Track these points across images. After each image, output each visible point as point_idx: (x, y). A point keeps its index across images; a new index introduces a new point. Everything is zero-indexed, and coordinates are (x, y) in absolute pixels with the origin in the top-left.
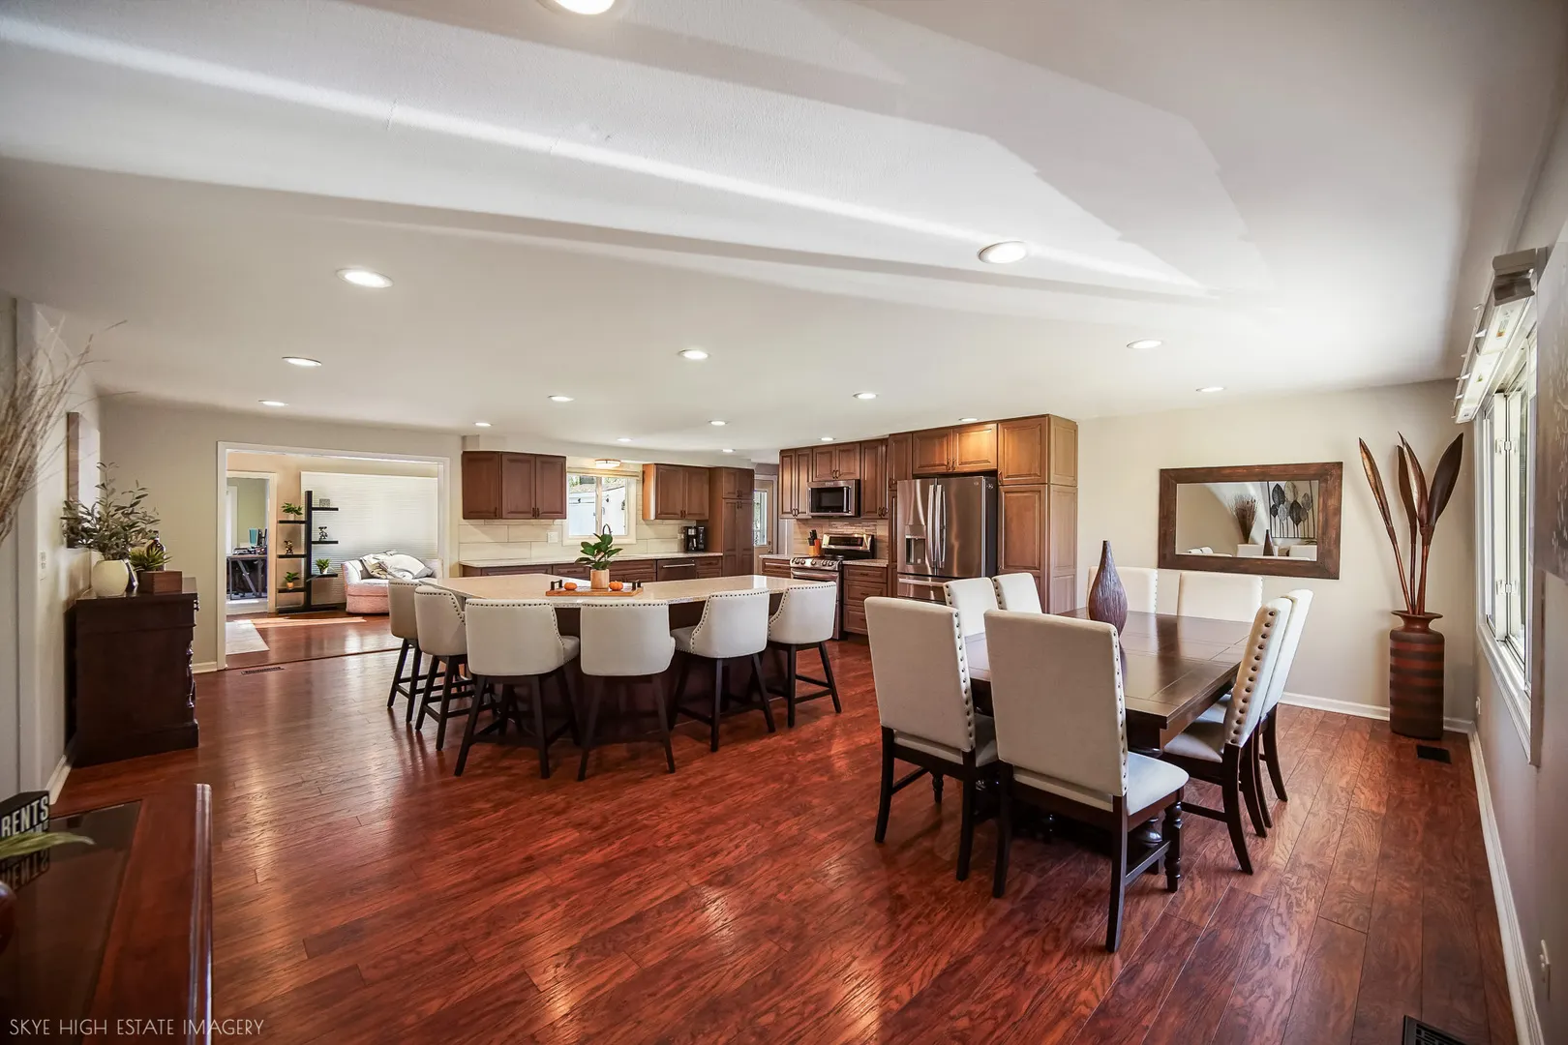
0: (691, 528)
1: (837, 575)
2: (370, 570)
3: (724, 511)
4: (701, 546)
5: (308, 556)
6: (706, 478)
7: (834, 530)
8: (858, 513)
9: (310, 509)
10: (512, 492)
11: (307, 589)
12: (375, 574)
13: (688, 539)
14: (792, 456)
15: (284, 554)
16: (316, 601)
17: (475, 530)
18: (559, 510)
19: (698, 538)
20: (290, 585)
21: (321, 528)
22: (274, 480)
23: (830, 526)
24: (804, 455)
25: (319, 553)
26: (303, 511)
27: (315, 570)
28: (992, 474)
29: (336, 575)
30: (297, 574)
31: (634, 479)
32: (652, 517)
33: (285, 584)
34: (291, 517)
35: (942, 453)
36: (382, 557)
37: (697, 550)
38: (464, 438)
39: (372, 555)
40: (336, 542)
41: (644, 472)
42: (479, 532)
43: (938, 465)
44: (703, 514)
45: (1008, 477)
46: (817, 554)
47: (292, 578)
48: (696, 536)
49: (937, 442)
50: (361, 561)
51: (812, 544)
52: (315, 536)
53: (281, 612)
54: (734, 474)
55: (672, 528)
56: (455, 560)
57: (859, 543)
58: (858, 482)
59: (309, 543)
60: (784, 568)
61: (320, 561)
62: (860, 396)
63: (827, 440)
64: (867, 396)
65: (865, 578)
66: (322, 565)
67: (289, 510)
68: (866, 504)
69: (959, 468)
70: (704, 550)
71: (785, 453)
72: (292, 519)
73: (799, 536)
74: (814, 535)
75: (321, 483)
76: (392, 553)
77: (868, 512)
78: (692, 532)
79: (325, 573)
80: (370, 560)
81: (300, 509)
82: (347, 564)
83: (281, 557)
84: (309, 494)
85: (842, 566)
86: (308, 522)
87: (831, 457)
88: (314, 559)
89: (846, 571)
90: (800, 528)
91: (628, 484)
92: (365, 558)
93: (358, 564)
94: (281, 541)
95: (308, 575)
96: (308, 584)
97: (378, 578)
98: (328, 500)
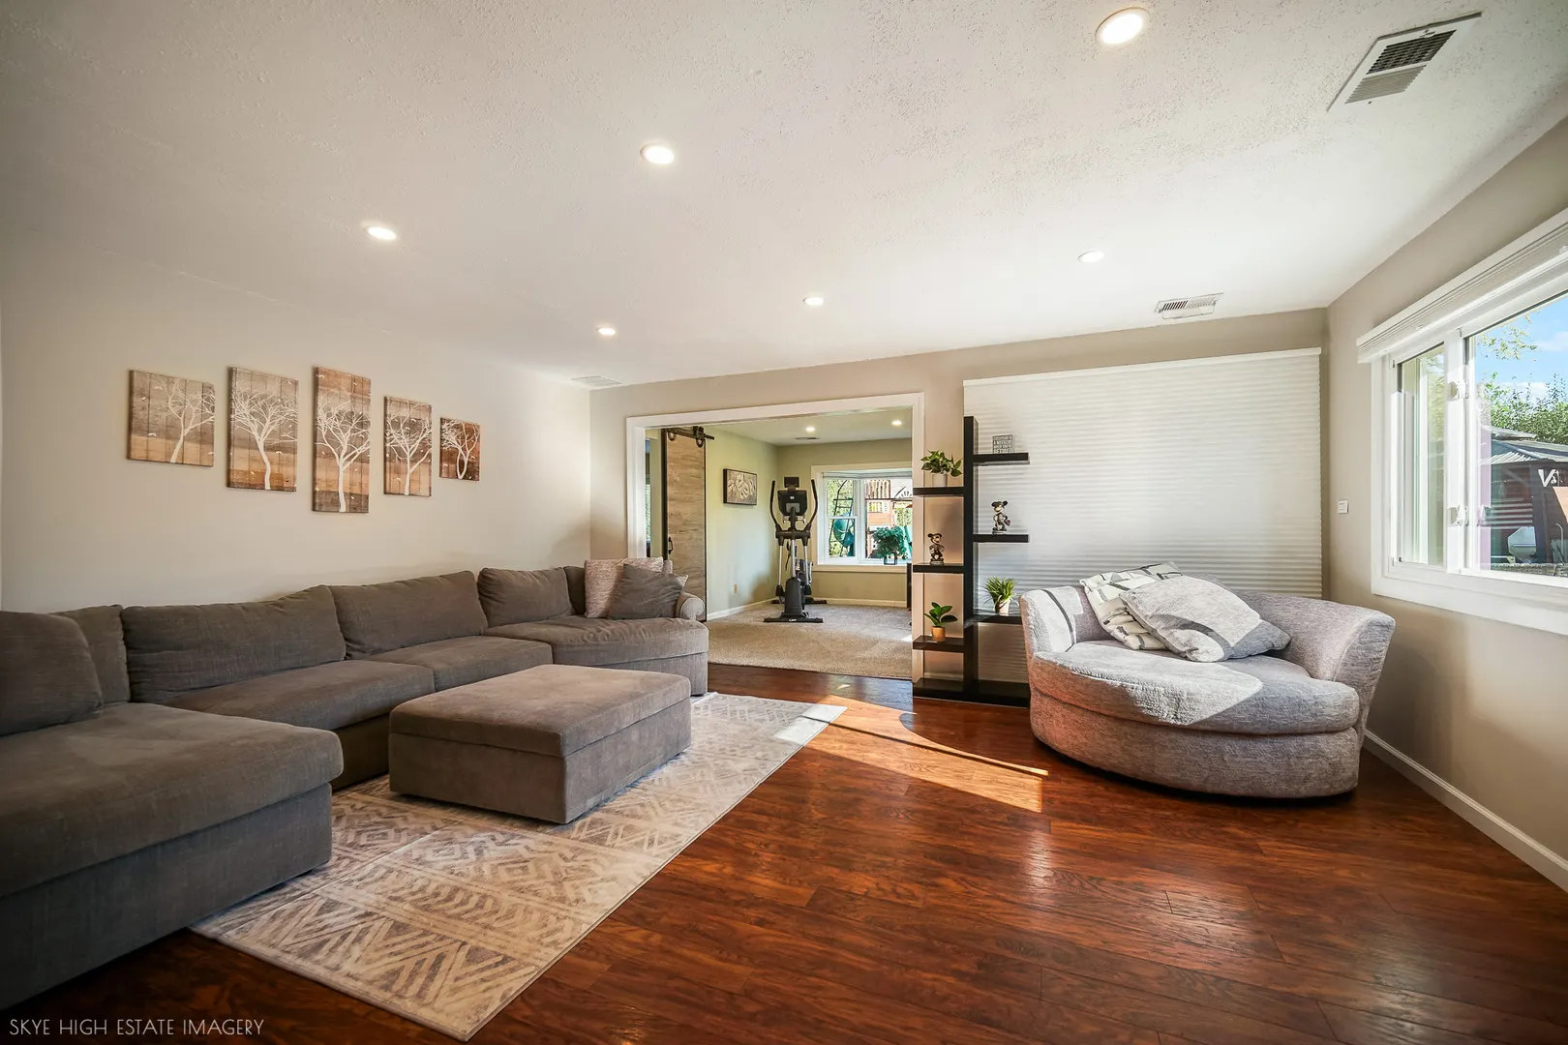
2: (1101, 615)
5: (968, 570)
9: (971, 460)
11: (969, 645)
12: (1112, 629)
15: (928, 561)
20: (938, 632)
21: (995, 505)
25: (991, 563)
26: (960, 466)
27: (984, 603)
29: (1025, 621)
30: (948, 609)
34: (939, 480)
36: (1135, 581)
39: (1110, 576)
40: (1024, 539)
50: (1080, 591)
52: (985, 524)
59: (971, 538)
61: (994, 583)
66: (999, 592)
67: (934, 464)
72: (939, 485)
75: (996, 400)
76: (1161, 569)
79: (1005, 611)
80: (1103, 595)
81: (953, 461)
83: (918, 569)
84: (972, 425)
86: (969, 491)
88: (981, 578)
92: (1091, 583)
95: (970, 611)
96: (970, 632)
97: (1121, 643)
98: (1010, 437)
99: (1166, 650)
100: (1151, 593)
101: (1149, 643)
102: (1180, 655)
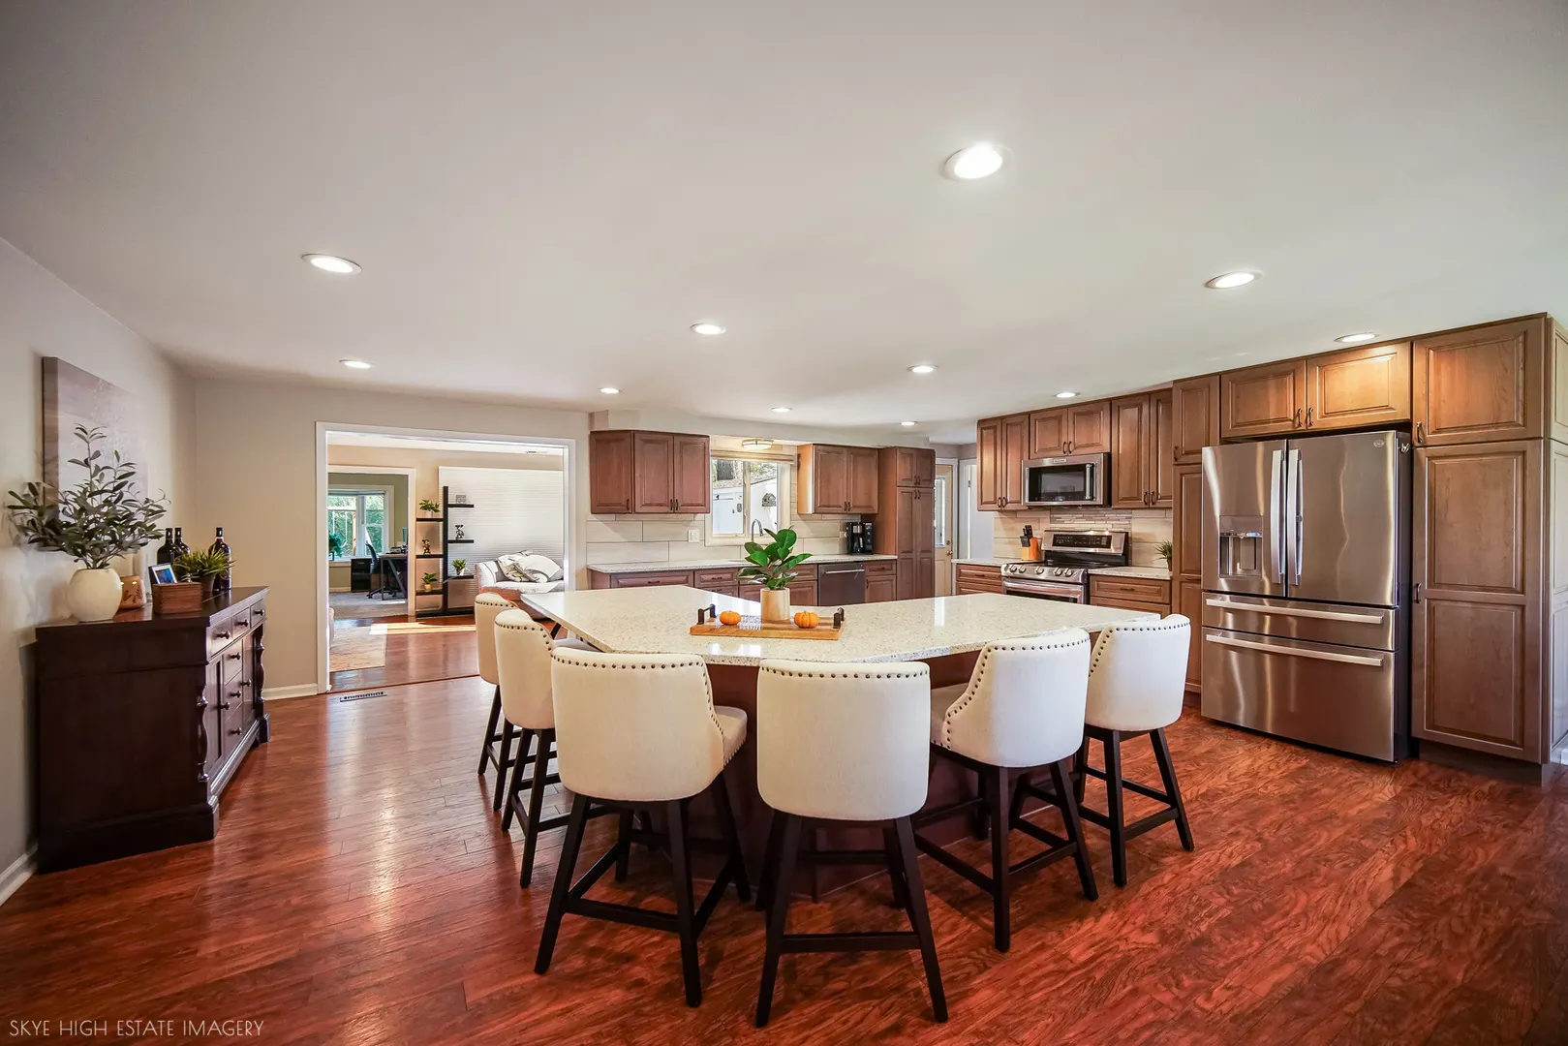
0: (856, 524)
1: (1079, 588)
2: (505, 572)
3: (898, 503)
4: (869, 547)
5: (445, 556)
6: (874, 462)
7: (1057, 526)
8: (1108, 502)
9: (446, 506)
10: (648, 481)
11: (444, 591)
12: (510, 576)
13: (852, 538)
14: (994, 428)
15: (422, 553)
16: (453, 604)
17: (604, 528)
18: (701, 502)
19: (863, 536)
20: (428, 587)
21: (457, 526)
22: (413, 476)
23: (1052, 520)
24: (1012, 424)
25: (455, 553)
26: (441, 508)
27: (452, 571)
28: (1404, 427)
29: (472, 577)
30: (434, 575)
31: (787, 465)
32: (810, 511)
33: (423, 586)
34: (429, 514)
35: (1281, 401)
36: (517, 558)
37: (864, 551)
38: (591, 415)
39: (507, 556)
40: (472, 542)
41: (799, 456)
42: (609, 529)
43: (1276, 421)
44: (870, 507)
45: (1439, 431)
46: (1033, 559)
47: (430, 579)
48: (863, 534)
49: (1272, 383)
50: (496, 562)
51: (1026, 544)
52: (452, 536)
53: (422, 616)
54: (911, 455)
55: (833, 525)
56: (583, 564)
57: (1104, 543)
58: (1108, 457)
59: (446, 542)
60: (994, 578)
61: (457, 562)
62: (1219, 284)
63: (1066, 396)
64: (1234, 280)
65: (1130, 596)
66: (459, 566)
67: (426, 507)
68: (1122, 485)
69: (1318, 422)
70: (870, 552)
71: (983, 424)
72: (429, 517)
73: (1003, 534)
74: (1028, 532)
75: (459, 480)
76: (527, 553)
77: (1124, 499)
78: (857, 530)
79: (462, 574)
80: (505, 561)
81: (437, 506)
82: (482, 565)
83: (418, 557)
84: (446, 489)
85: (1087, 577)
86: (445, 520)
87: (1060, 423)
88: (451, 559)
89: (1094, 584)
90: (1003, 523)
91: (783, 470)
92: (500, 559)
93: (492, 564)
94: (420, 539)
95: (445, 576)
96: (445, 586)
97: (513, 581)
98: (465, 496)
99: (530, 581)
100: (526, 562)
101: (523, 579)
102: (534, 582)
